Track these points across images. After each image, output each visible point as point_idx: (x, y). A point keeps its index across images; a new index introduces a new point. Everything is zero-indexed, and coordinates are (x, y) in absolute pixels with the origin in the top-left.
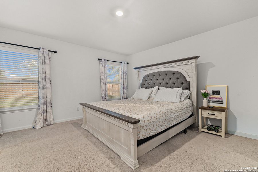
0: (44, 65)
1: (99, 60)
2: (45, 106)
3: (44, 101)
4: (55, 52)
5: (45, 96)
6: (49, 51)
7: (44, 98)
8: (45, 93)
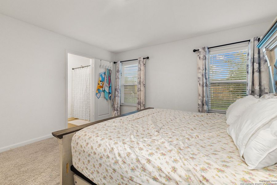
0: (139, 72)
1: (195, 51)
2: (139, 106)
3: (139, 101)
4: (148, 58)
5: (139, 97)
6: (144, 59)
7: (138, 99)
8: (139, 95)
